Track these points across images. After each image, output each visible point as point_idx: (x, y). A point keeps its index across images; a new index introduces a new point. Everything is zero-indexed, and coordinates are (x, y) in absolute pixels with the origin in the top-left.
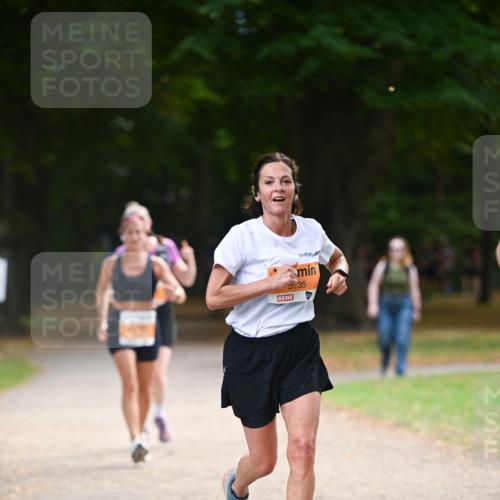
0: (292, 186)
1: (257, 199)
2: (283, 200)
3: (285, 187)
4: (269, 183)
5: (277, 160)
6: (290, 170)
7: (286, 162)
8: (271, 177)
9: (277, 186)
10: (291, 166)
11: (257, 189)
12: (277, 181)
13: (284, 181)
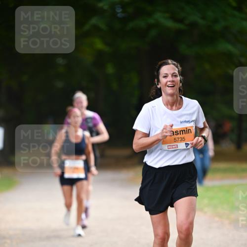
0: (179, 78)
1: (159, 87)
2: (173, 87)
3: (175, 79)
4: (165, 77)
5: (169, 64)
6: (177, 69)
7: (174, 64)
8: (166, 74)
9: (170, 78)
10: (177, 67)
11: (159, 81)
12: (170, 76)
13: (174, 75)
